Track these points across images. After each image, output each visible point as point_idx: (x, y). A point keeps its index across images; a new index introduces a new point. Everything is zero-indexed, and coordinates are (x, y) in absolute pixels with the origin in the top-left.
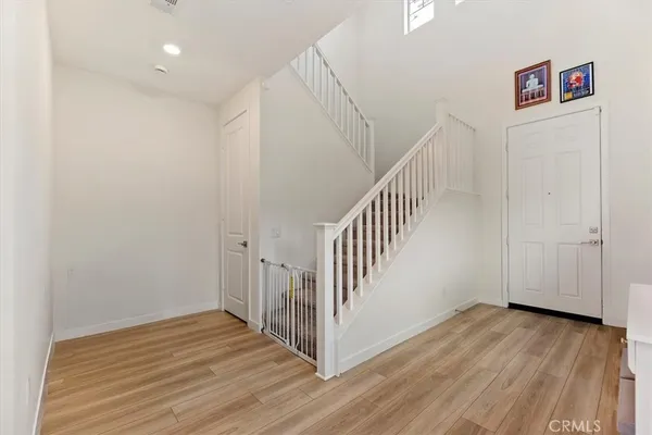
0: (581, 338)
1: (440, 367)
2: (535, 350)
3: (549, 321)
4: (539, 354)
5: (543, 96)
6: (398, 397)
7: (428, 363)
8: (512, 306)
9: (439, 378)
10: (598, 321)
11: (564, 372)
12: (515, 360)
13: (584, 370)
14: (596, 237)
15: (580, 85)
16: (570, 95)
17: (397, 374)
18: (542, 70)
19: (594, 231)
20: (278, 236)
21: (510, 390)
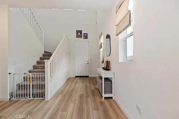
0: (87, 79)
1: (71, 89)
2: (83, 82)
3: (82, 78)
4: (84, 83)
5: (81, 36)
6: (67, 96)
7: (68, 89)
8: (76, 77)
9: (72, 91)
10: (88, 76)
11: (88, 84)
12: (81, 85)
13: (90, 83)
14: (88, 62)
15: (86, 37)
16: (85, 38)
17: (64, 93)
18: (81, 32)
19: (88, 61)
20: (15, 64)
21: (83, 88)
